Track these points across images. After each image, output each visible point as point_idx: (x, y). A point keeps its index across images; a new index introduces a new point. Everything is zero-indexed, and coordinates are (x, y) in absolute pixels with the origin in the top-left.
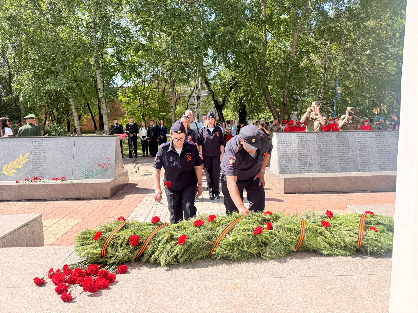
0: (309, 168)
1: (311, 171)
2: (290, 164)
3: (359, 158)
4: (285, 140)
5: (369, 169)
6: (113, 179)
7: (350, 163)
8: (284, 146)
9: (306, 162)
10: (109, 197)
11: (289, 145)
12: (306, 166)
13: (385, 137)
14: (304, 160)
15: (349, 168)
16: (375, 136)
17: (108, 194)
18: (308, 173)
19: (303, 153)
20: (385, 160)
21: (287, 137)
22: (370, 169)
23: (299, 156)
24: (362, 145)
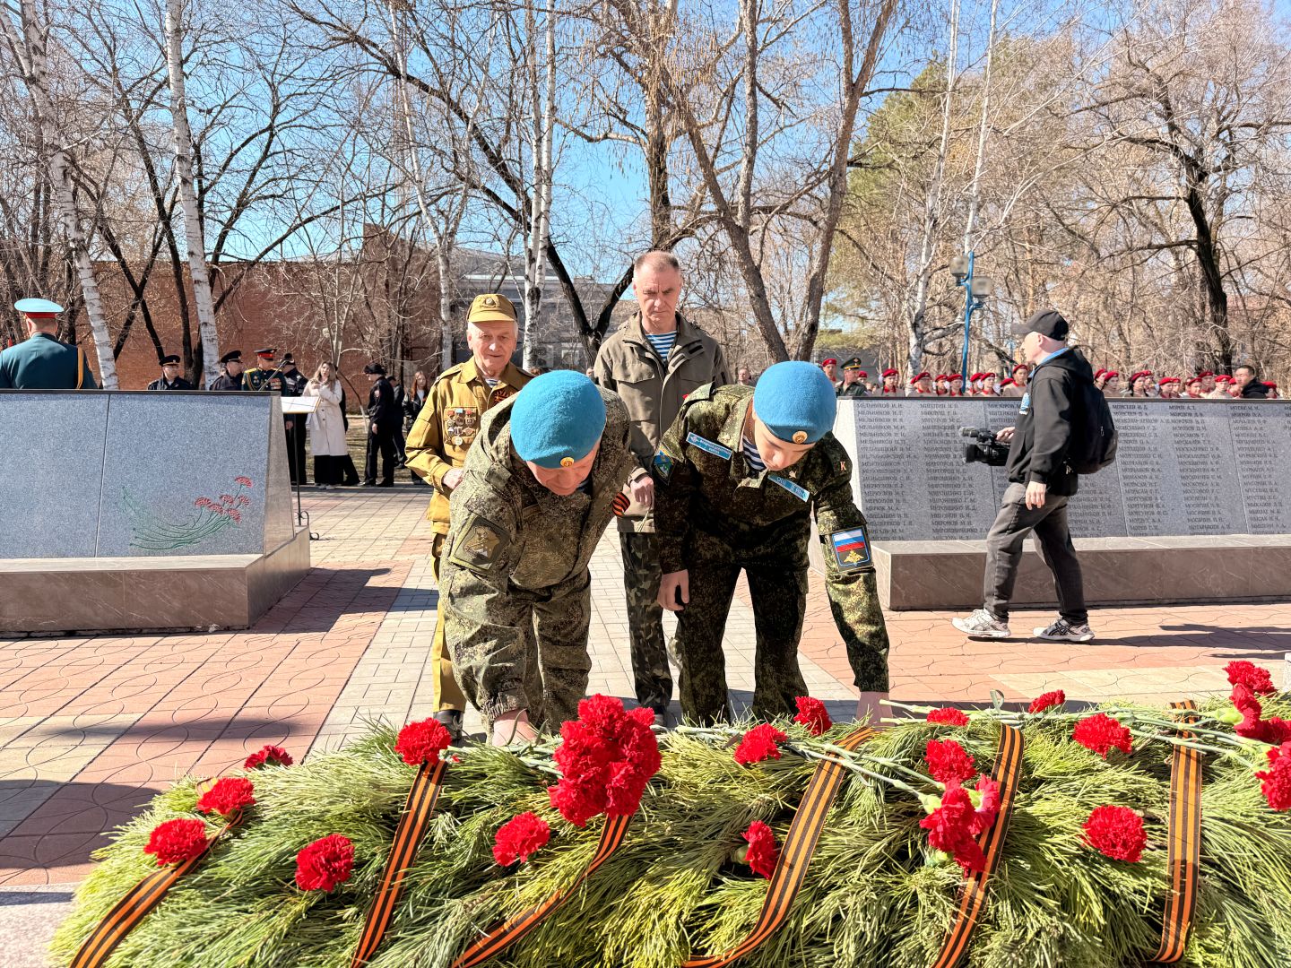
0: (963, 523)
1: (972, 530)
2: (903, 507)
3: (1123, 489)
4: (884, 424)
5: (1156, 527)
6: (256, 557)
7: (1096, 506)
8: (880, 445)
9: (955, 501)
10: (246, 622)
11: (897, 442)
12: (955, 515)
13: (1203, 422)
14: (946, 494)
15: (1092, 522)
16: (1171, 418)
17: (242, 613)
18: (961, 538)
19: (945, 471)
20: (1205, 499)
21: (888, 413)
22: (1159, 525)
23: (932, 478)
24: (1133, 445)
